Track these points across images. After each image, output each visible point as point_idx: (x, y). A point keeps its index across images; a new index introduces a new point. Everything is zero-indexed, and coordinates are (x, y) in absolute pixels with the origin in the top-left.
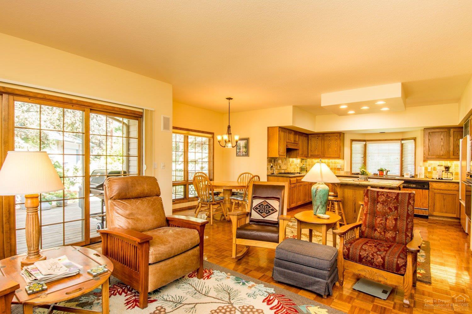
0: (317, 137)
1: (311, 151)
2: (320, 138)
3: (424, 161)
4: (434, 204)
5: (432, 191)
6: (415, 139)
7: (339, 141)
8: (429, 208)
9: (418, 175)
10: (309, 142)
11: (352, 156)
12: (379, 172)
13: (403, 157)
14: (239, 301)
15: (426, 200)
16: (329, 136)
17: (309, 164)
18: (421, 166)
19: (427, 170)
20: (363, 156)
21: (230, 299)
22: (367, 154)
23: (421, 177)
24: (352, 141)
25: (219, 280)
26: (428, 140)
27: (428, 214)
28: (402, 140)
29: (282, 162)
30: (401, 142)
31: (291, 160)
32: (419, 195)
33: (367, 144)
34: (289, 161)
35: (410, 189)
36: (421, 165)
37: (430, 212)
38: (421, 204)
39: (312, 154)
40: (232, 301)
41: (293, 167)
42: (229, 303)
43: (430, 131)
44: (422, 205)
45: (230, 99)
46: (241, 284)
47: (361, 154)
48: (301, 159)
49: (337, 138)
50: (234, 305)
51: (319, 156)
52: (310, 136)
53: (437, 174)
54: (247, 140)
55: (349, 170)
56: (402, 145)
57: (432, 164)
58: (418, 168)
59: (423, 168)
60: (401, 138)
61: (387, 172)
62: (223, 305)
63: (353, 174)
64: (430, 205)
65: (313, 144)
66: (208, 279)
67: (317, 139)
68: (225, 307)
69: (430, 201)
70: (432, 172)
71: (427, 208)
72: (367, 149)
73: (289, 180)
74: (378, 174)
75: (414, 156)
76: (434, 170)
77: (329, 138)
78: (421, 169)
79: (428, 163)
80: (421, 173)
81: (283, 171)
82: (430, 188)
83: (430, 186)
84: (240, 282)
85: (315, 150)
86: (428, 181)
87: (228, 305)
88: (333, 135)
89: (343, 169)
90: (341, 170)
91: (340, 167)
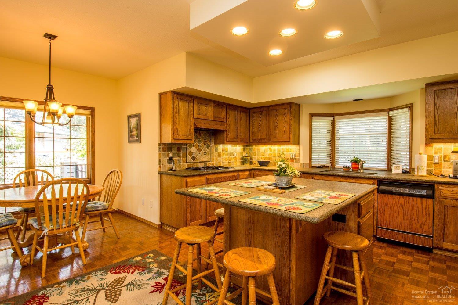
0: (261, 113)
1: (253, 133)
2: (264, 113)
3: (426, 144)
4: (444, 227)
5: (440, 201)
6: (410, 107)
7: (288, 117)
8: (435, 233)
9: (416, 170)
10: (251, 120)
11: (313, 139)
12: (352, 164)
13: (392, 138)
15: (428, 218)
16: (276, 110)
17: (254, 153)
18: (420, 154)
19: (432, 160)
20: (329, 139)
22: (336, 136)
23: (420, 174)
24: (312, 115)
26: (433, 104)
27: (431, 245)
28: (391, 110)
29: (199, 150)
30: (388, 114)
31: (220, 147)
32: (415, 208)
33: (335, 119)
34: (216, 150)
35: (399, 197)
36: (421, 152)
37: (435, 241)
38: (419, 225)
39: (254, 138)
41: (225, 157)
43: (436, 88)
44: (421, 228)
45: (50, 37)
47: (327, 136)
48: (245, 146)
49: (286, 111)
51: (263, 141)
52: (251, 111)
53: (450, 168)
54: (138, 116)
55: (307, 162)
56: (390, 119)
57: (441, 149)
58: (416, 157)
59: (425, 157)
60: (388, 107)
61: (363, 164)
63: (313, 167)
64: (435, 228)
65: (255, 123)
67: (261, 114)
69: (436, 221)
70: (441, 164)
71: (430, 234)
72: (336, 127)
73: (185, 181)
74: (350, 166)
75: (409, 136)
76: (444, 161)
77: (276, 113)
78: (420, 159)
79: (434, 147)
80: (421, 167)
81: (201, 165)
82: (436, 195)
83: (437, 193)
85: (258, 132)
86: (432, 182)
88: (280, 107)
89: (298, 160)
90: (295, 160)
91: (293, 157)
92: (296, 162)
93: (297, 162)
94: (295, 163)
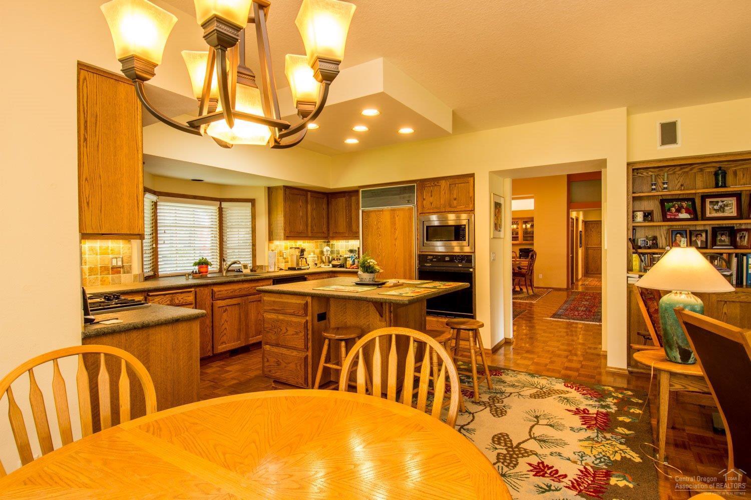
6: (253, 202)
12: (200, 267)
28: (223, 200)
56: (221, 210)
60: (219, 196)
89: (129, 269)
90: (122, 270)
91: (120, 264)
92: (124, 273)
93: (128, 272)
94: (122, 275)
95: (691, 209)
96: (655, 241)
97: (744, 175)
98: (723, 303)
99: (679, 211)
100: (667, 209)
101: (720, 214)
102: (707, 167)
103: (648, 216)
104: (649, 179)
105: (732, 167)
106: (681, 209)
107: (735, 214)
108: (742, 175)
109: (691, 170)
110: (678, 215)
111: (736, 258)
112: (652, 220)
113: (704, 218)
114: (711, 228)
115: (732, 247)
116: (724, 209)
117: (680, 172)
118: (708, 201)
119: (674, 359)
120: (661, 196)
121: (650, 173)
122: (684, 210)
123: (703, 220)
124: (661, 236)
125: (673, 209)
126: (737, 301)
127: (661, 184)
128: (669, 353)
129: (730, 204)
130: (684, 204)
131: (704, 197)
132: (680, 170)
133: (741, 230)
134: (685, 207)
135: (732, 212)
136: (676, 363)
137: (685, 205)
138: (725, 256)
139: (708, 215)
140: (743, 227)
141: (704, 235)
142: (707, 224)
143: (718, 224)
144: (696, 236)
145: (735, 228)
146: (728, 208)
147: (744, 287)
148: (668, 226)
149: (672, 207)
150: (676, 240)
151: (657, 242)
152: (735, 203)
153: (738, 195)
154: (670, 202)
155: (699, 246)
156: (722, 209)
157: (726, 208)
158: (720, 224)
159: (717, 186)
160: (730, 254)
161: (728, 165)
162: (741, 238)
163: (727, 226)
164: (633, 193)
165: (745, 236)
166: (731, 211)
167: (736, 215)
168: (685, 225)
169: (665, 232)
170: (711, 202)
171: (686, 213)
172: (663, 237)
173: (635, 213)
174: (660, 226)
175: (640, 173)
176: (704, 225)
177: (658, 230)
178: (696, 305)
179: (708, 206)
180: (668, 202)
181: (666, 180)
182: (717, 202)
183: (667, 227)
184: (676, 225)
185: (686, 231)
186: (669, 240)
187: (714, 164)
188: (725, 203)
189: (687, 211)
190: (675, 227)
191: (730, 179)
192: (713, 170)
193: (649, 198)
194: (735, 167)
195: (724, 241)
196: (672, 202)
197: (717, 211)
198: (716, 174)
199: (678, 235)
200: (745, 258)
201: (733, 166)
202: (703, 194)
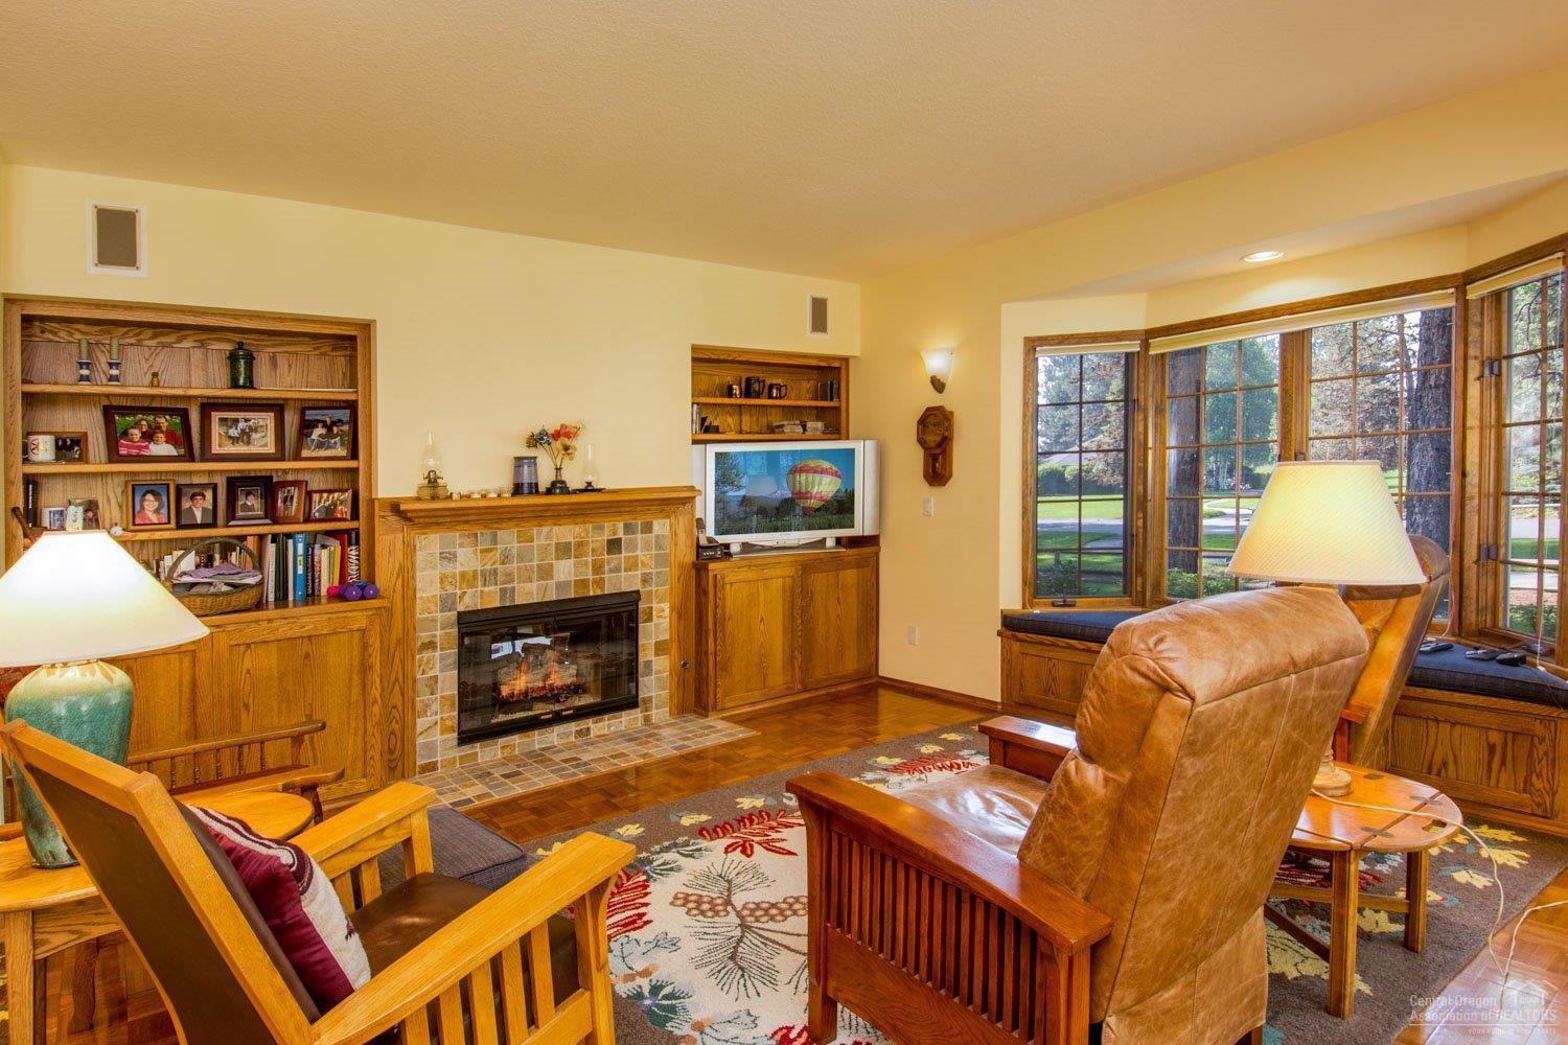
14: (717, 931)
21: (740, 940)
25: (744, 1017)
40: (738, 933)
42: (749, 928)
46: (667, 990)
50: (738, 921)
62: (771, 925)
66: (790, 1029)
68: (766, 918)
84: (666, 997)
87: (756, 925)
95: (179, 432)
96: (90, 514)
97: (290, 366)
98: (242, 648)
99: (149, 436)
100: (120, 430)
101: (241, 449)
102: (214, 339)
103: (70, 448)
104: (74, 348)
105: (268, 346)
106: (155, 433)
107: (271, 449)
108: (286, 366)
109: (179, 340)
110: (147, 447)
111: (274, 545)
112: (83, 459)
113: (207, 456)
114: (224, 480)
115: (268, 521)
116: (249, 437)
117: (152, 343)
118: (216, 416)
119: (51, 859)
120: (107, 396)
121: (78, 336)
122: (161, 435)
123: (204, 459)
124: (108, 500)
125: (136, 433)
126: (273, 639)
127: (105, 367)
128: (38, 848)
129: (262, 426)
130: (163, 420)
131: (208, 406)
132: (151, 338)
133: (284, 484)
134: (164, 429)
135: (266, 445)
136: (57, 868)
137: (166, 424)
138: (251, 543)
139: (216, 449)
140: (290, 477)
141: (209, 495)
142: (216, 471)
143: (239, 471)
144: (193, 497)
145: (274, 481)
146: (258, 435)
147: (291, 605)
148: (126, 473)
149: (132, 428)
150: (142, 508)
151: (95, 514)
152: (273, 425)
153: (277, 407)
154: (128, 415)
155: (199, 522)
156: (245, 437)
157: (254, 435)
158: (243, 471)
159: (235, 385)
160: (261, 537)
161: (259, 340)
162: (285, 500)
163: (259, 474)
164: (24, 382)
165: (292, 497)
166: (265, 443)
167: (273, 451)
168: (168, 473)
169: (119, 491)
170: (223, 421)
171: (167, 442)
172: (113, 502)
173: (32, 438)
174: (105, 474)
175: (51, 332)
176: (210, 473)
177: (100, 484)
178: (110, 690)
179: (216, 430)
180: (123, 415)
181: (115, 356)
182: (236, 421)
183: (123, 478)
184: (145, 473)
185: (168, 486)
186: (127, 510)
187: (230, 336)
188: (251, 423)
189: (171, 438)
190: (142, 478)
191: (262, 371)
192: (229, 347)
193: (76, 400)
194: (273, 346)
195: (251, 508)
196: (134, 415)
197: (235, 440)
198: (233, 358)
199: (150, 497)
200: (290, 542)
201: (269, 343)
202: (205, 401)
